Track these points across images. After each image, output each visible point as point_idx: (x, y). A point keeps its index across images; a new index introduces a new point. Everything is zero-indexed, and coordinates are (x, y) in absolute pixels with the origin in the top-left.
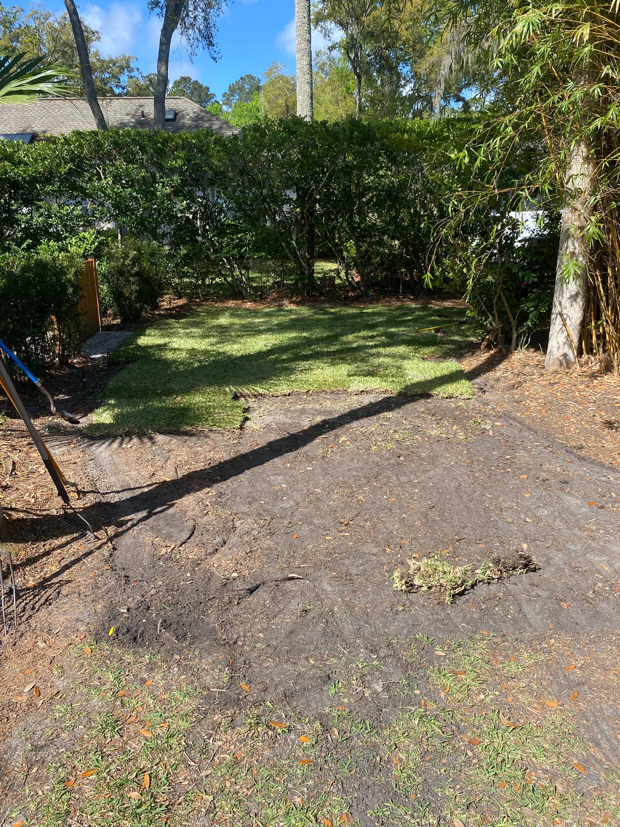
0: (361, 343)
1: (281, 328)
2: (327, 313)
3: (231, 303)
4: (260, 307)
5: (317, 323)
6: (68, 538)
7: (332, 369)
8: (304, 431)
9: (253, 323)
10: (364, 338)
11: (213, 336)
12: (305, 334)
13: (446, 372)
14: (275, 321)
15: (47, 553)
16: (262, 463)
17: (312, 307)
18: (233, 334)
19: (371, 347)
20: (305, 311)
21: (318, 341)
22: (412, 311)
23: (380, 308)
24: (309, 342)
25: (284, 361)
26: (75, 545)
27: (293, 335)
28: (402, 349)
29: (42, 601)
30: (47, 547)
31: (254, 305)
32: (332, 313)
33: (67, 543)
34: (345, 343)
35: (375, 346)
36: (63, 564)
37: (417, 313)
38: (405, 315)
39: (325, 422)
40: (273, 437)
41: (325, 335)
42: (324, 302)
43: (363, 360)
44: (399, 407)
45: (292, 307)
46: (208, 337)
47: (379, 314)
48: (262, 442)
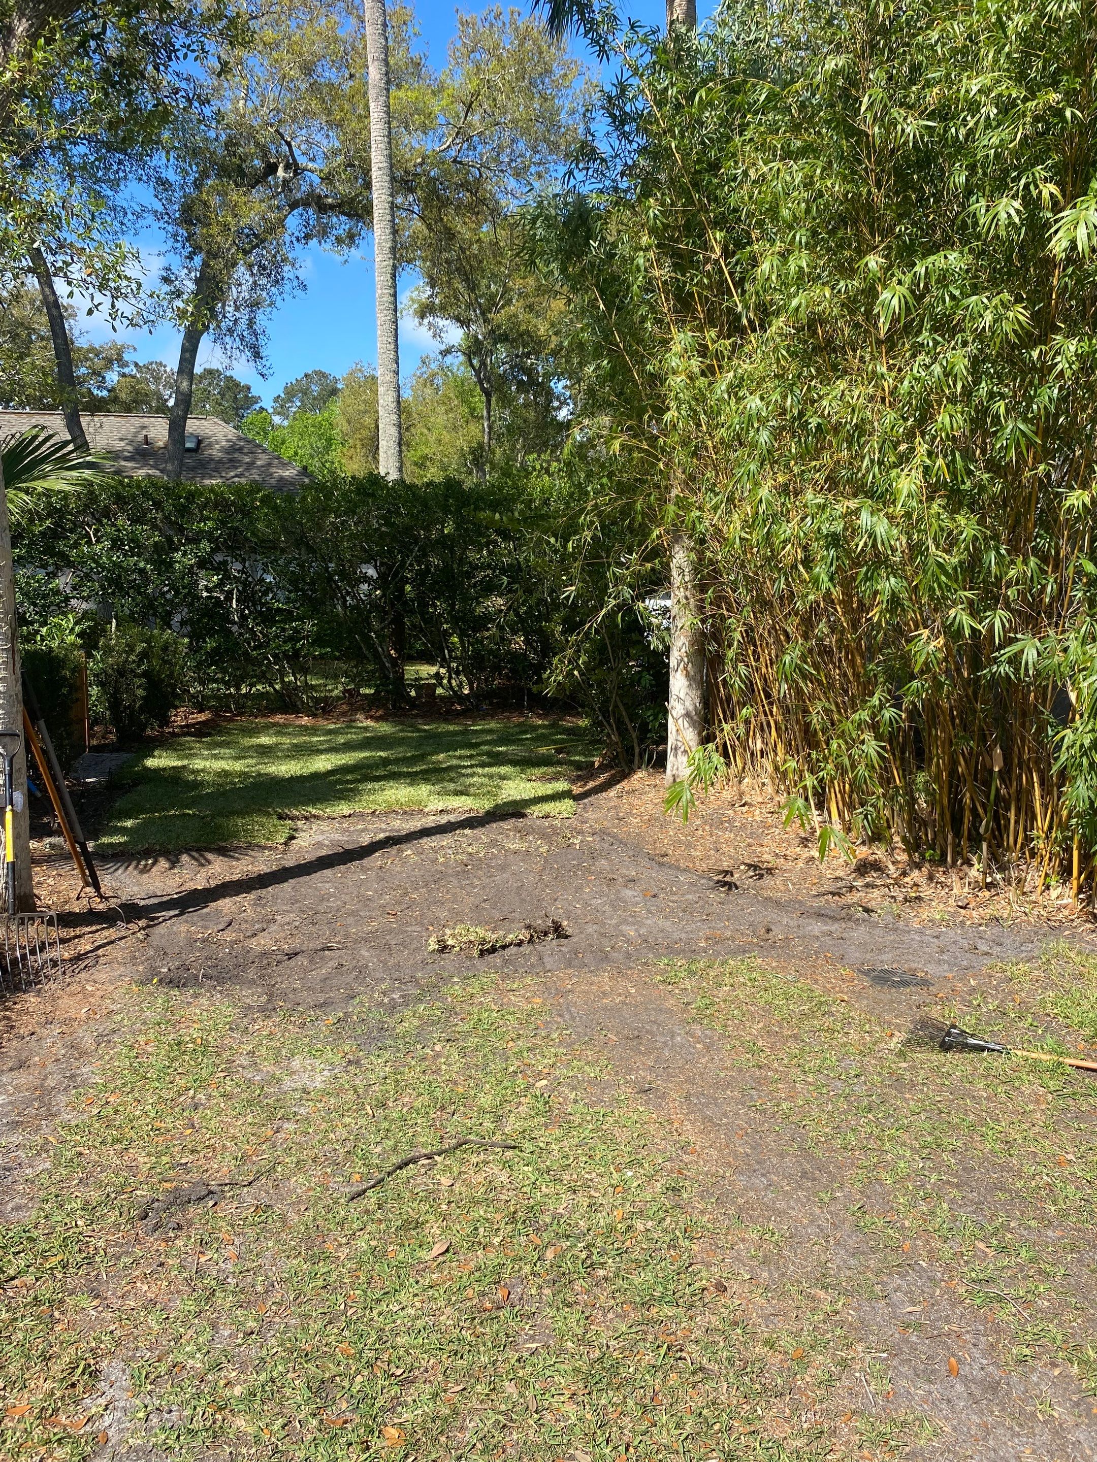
0: (455, 762)
1: (348, 747)
2: (419, 730)
3: (279, 718)
4: (322, 723)
5: (401, 742)
6: (98, 927)
7: (411, 789)
8: (361, 847)
9: (311, 742)
10: (460, 758)
11: (252, 757)
12: (382, 754)
13: (550, 792)
14: (341, 740)
15: (79, 937)
16: (309, 874)
17: (396, 723)
18: (280, 754)
19: (466, 767)
20: (385, 728)
21: (397, 761)
22: (535, 728)
23: (493, 725)
24: (385, 762)
25: (348, 782)
26: (106, 933)
27: (366, 754)
28: (504, 770)
29: (82, 966)
30: (78, 933)
31: (313, 721)
32: (425, 731)
33: (97, 931)
34: (434, 763)
35: (472, 766)
36: (96, 944)
37: (540, 731)
38: (525, 732)
39: (388, 839)
40: (324, 852)
41: (409, 754)
42: (416, 716)
43: (452, 780)
44: (483, 826)
45: (369, 723)
46: (244, 758)
47: (490, 731)
48: (310, 857)
